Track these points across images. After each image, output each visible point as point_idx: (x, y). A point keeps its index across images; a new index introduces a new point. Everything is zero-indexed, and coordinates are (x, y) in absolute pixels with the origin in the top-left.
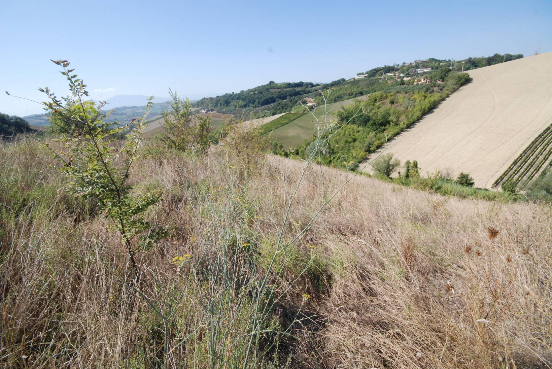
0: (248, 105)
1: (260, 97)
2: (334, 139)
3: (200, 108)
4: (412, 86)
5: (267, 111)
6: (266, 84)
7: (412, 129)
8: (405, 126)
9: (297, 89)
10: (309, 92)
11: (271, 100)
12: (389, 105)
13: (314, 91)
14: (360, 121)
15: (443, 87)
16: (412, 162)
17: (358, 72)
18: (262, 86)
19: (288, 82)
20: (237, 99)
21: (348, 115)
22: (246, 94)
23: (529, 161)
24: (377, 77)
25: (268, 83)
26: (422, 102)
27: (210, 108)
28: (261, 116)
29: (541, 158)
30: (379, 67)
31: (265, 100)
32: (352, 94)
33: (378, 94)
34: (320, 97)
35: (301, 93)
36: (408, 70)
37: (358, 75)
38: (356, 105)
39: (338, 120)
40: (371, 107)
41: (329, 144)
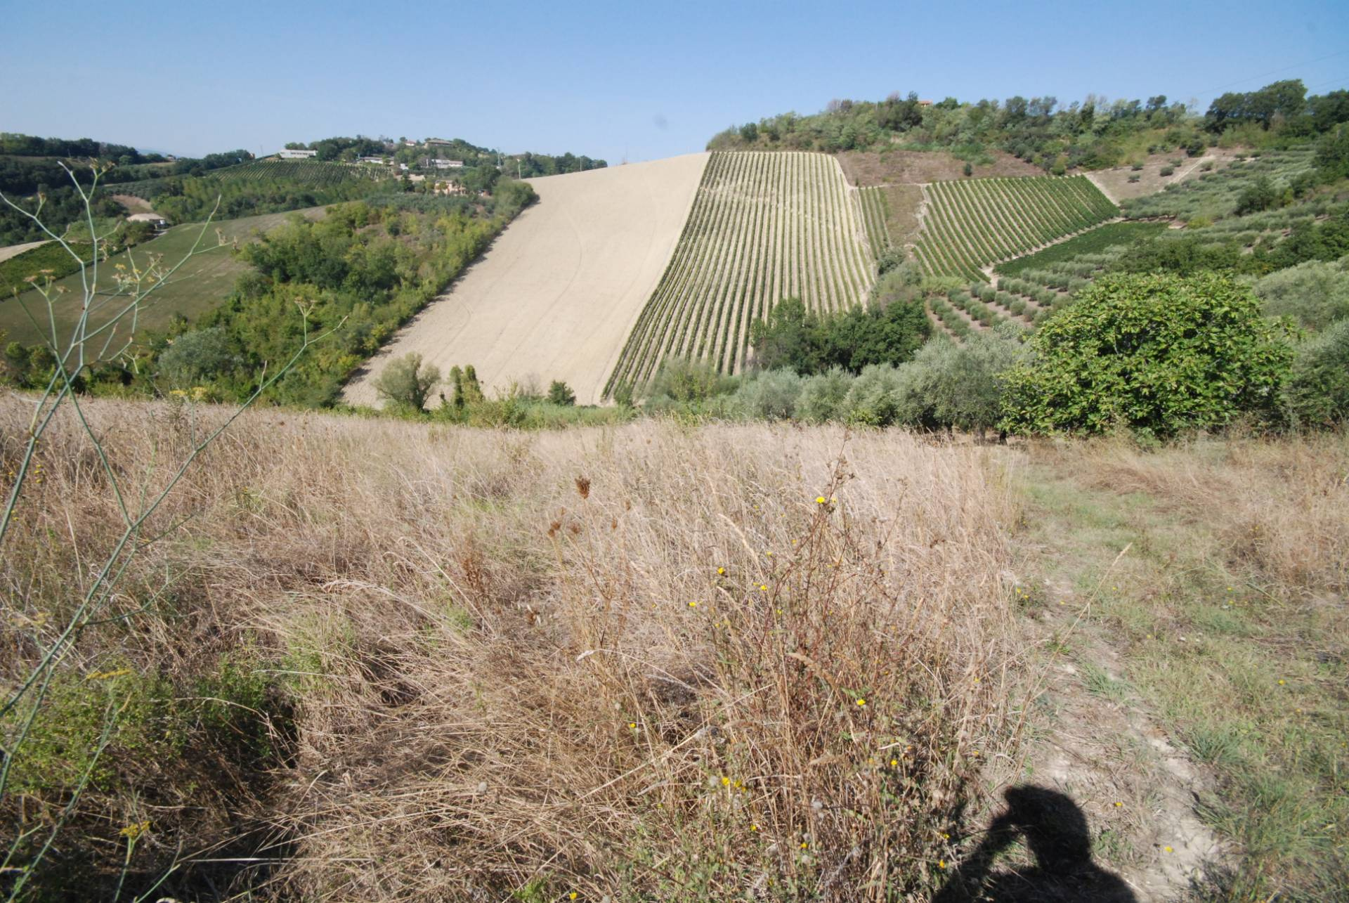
2: (253, 324)
4: (431, 197)
7: (451, 296)
8: (434, 289)
9: (76, 162)
10: (127, 177)
12: (389, 237)
13: (145, 178)
14: (322, 275)
15: (493, 207)
16: (464, 370)
17: (289, 142)
21: (282, 257)
23: (642, 348)
24: (343, 162)
26: (459, 235)
29: (655, 341)
30: (344, 136)
32: (283, 200)
33: (355, 206)
34: (173, 198)
36: (414, 157)
37: (288, 147)
38: (302, 231)
39: (252, 269)
40: (343, 239)
41: (239, 340)
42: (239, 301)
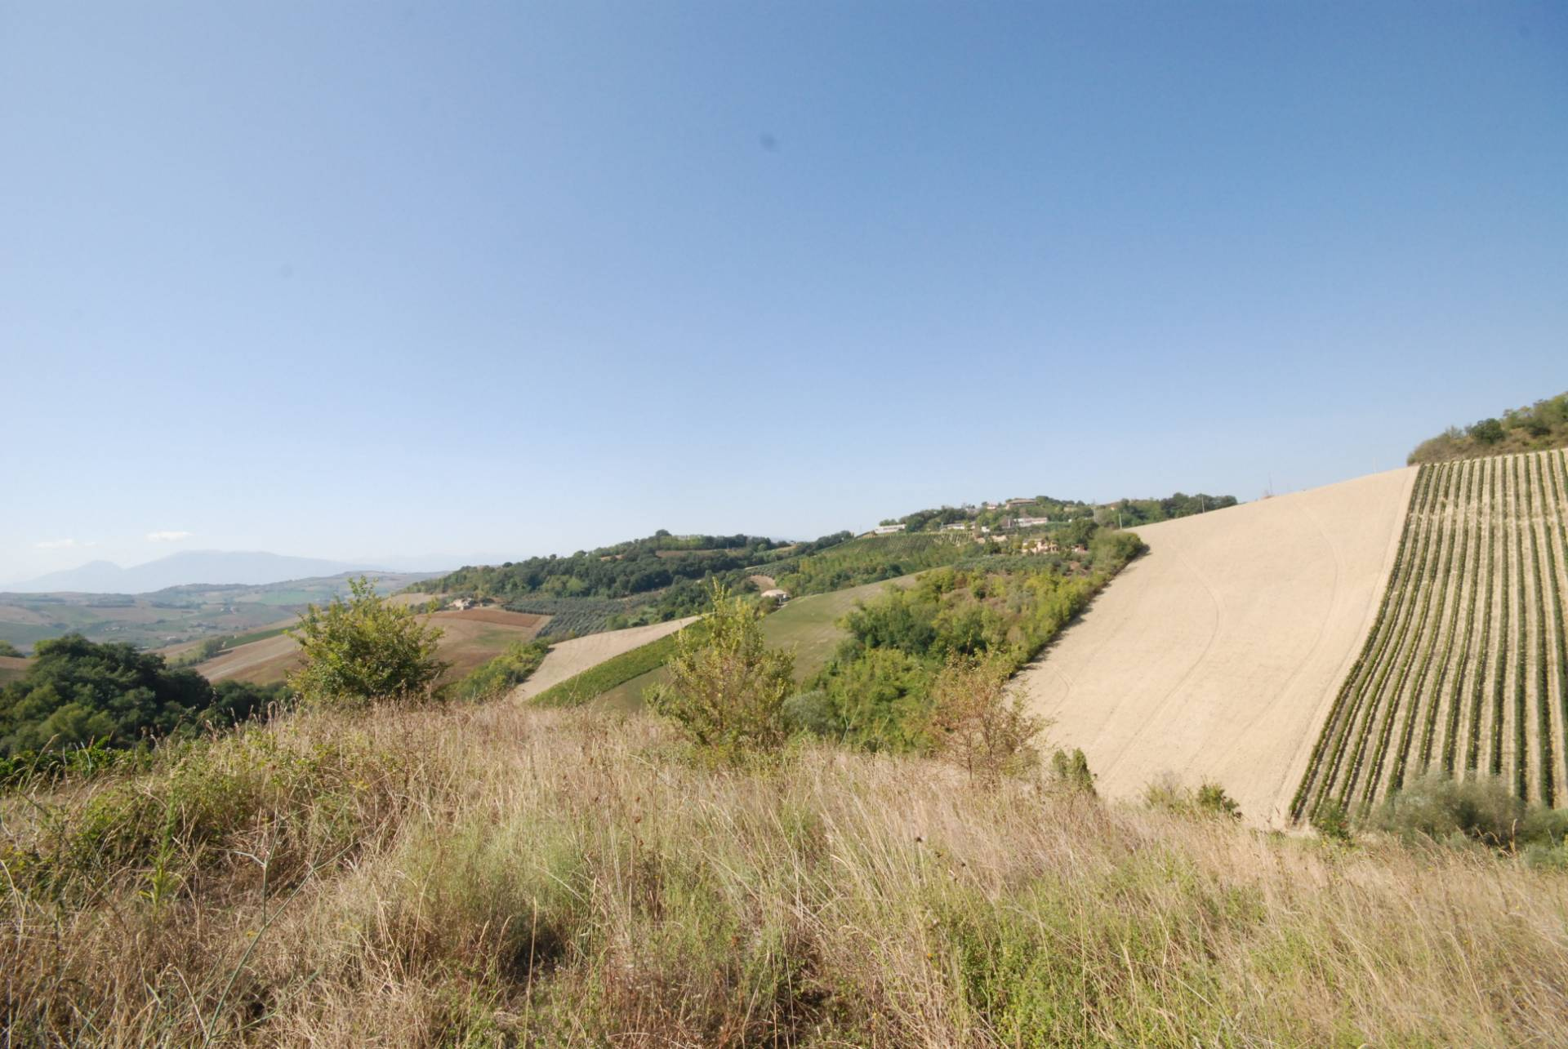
0: (593, 590)
1: (628, 570)
2: (847, 688)
3: (450, 593)
4: (1018, 556)
5: (646, 608)
6: (646, 537)
7: (1043, 664)
8: (1025, 656)
9: (731, 553)
10: (761, 561)
11: (663, 579)
12: (975, 601)
13: (773, 561)
14: (911, 641)
15: (1090, 562)
16: (1070, 756)
17: (883, 519)
18: (636, 541)
19: (707, 534)
20: (564, 574)
21: (875, 623)
22: (591, 561)
23: (1349, 750)
24: (929, 531)
25: (653, 534)
26: (1051, 594)
27: (480, 594)
28: (631, 622)
30: (929, 509)
31: (642, 579)
32: (874, 570)
33: (943, 572)
34: (792, 576)
35: (740, 562)
36: (996, 519)
37: (882, 524)
38: (894, 599)
39: (849, 636)
40: (930, 605)
41: (833, 703)
42: (836, 665)
